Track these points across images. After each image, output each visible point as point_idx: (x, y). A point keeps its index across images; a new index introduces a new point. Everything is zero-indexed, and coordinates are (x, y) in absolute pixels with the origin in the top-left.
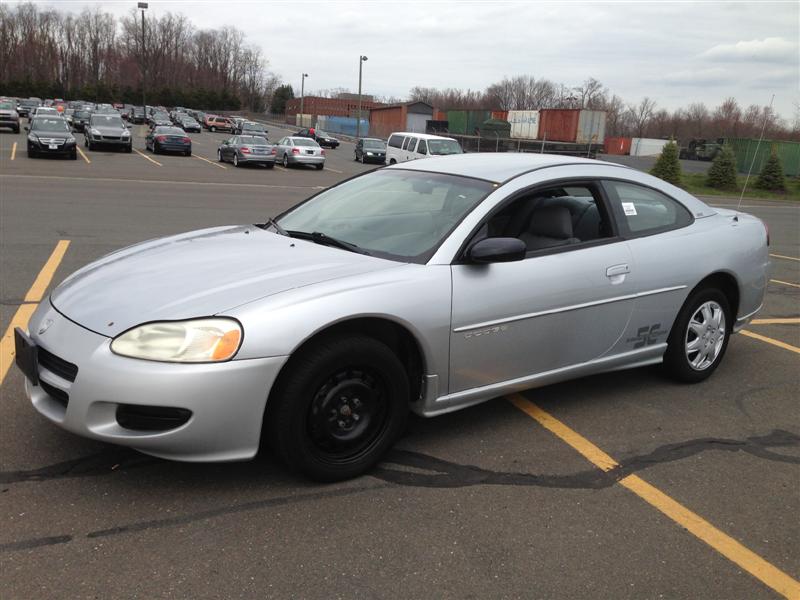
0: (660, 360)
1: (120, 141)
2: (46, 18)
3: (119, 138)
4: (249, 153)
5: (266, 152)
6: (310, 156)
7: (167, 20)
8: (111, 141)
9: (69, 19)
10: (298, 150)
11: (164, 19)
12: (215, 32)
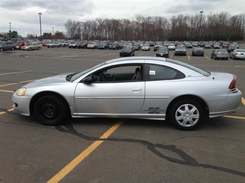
0: (164, 119)
1: (183, 53)
2: (186, 18)
3: (182, 52)
4: (219, 55)
5: (225, 55)
6: (242, 56)
7: (221, 14)
8: (180, 53)
9: (192, 18)
10: (237, 54)
11: (220, 14)
12: (237, 16)
